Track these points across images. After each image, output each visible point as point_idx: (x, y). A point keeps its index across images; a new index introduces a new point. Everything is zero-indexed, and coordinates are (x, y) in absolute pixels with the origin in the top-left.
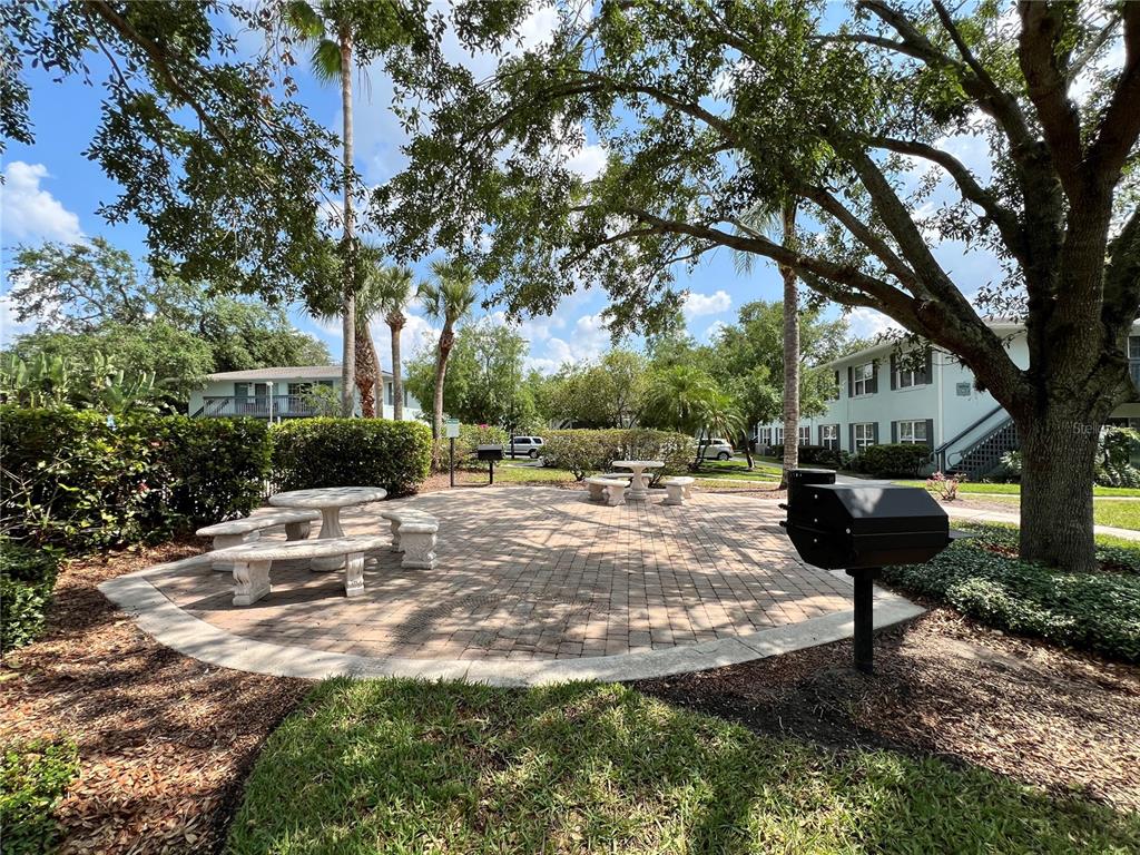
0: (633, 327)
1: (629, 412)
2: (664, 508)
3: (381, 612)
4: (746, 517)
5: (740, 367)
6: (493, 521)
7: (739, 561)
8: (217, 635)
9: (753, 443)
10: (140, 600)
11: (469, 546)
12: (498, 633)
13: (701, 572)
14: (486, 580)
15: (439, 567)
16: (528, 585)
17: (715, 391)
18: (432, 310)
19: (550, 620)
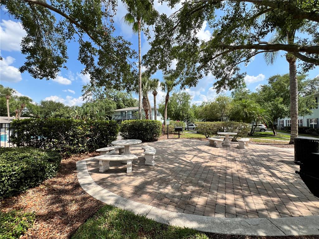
0: (225, 87)
1: (225, 116)
2: (237, 149)
3: (134, 180)
4: (273, 155)
5: (269, 98)
6: (176, 151)
7: (270, 176)
8: (91, 181)
9: (275, 126)
10: (82, 167)
11: (167, 159)
12: (165, 195)
13: (251, 179)
14: (168, 172)
15: (156, 166)
16: (181, 176)
17: (259, 107)
18: (163, 89)
19: (185, 193)
